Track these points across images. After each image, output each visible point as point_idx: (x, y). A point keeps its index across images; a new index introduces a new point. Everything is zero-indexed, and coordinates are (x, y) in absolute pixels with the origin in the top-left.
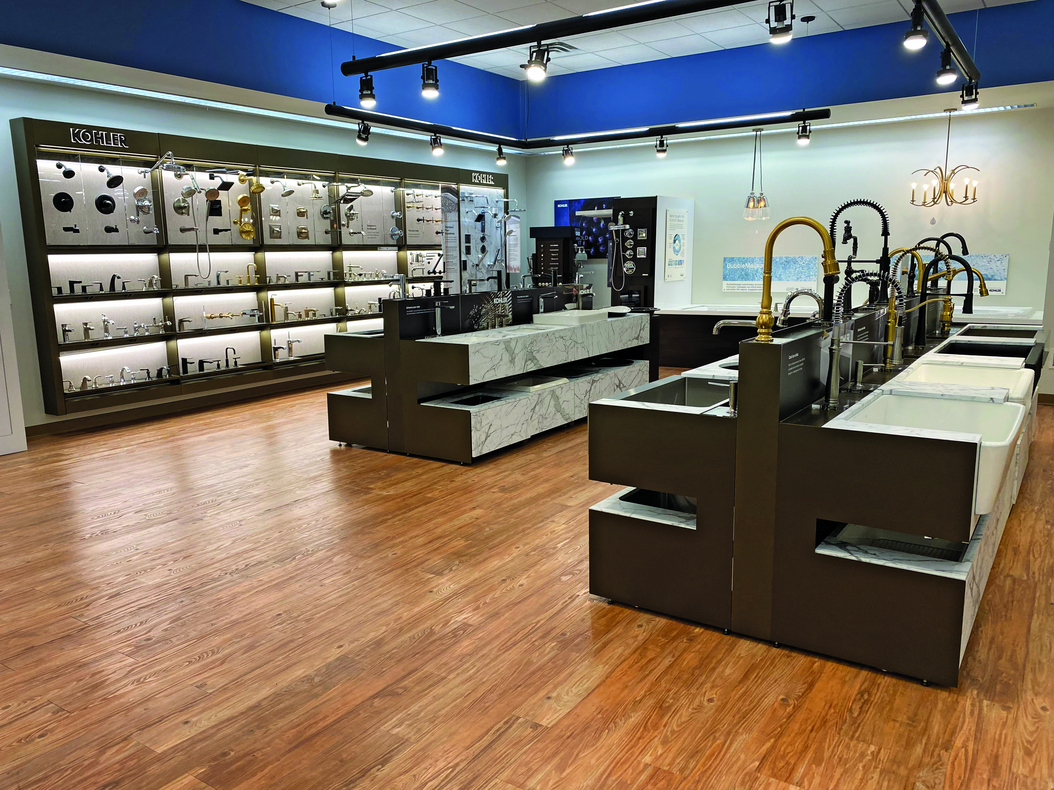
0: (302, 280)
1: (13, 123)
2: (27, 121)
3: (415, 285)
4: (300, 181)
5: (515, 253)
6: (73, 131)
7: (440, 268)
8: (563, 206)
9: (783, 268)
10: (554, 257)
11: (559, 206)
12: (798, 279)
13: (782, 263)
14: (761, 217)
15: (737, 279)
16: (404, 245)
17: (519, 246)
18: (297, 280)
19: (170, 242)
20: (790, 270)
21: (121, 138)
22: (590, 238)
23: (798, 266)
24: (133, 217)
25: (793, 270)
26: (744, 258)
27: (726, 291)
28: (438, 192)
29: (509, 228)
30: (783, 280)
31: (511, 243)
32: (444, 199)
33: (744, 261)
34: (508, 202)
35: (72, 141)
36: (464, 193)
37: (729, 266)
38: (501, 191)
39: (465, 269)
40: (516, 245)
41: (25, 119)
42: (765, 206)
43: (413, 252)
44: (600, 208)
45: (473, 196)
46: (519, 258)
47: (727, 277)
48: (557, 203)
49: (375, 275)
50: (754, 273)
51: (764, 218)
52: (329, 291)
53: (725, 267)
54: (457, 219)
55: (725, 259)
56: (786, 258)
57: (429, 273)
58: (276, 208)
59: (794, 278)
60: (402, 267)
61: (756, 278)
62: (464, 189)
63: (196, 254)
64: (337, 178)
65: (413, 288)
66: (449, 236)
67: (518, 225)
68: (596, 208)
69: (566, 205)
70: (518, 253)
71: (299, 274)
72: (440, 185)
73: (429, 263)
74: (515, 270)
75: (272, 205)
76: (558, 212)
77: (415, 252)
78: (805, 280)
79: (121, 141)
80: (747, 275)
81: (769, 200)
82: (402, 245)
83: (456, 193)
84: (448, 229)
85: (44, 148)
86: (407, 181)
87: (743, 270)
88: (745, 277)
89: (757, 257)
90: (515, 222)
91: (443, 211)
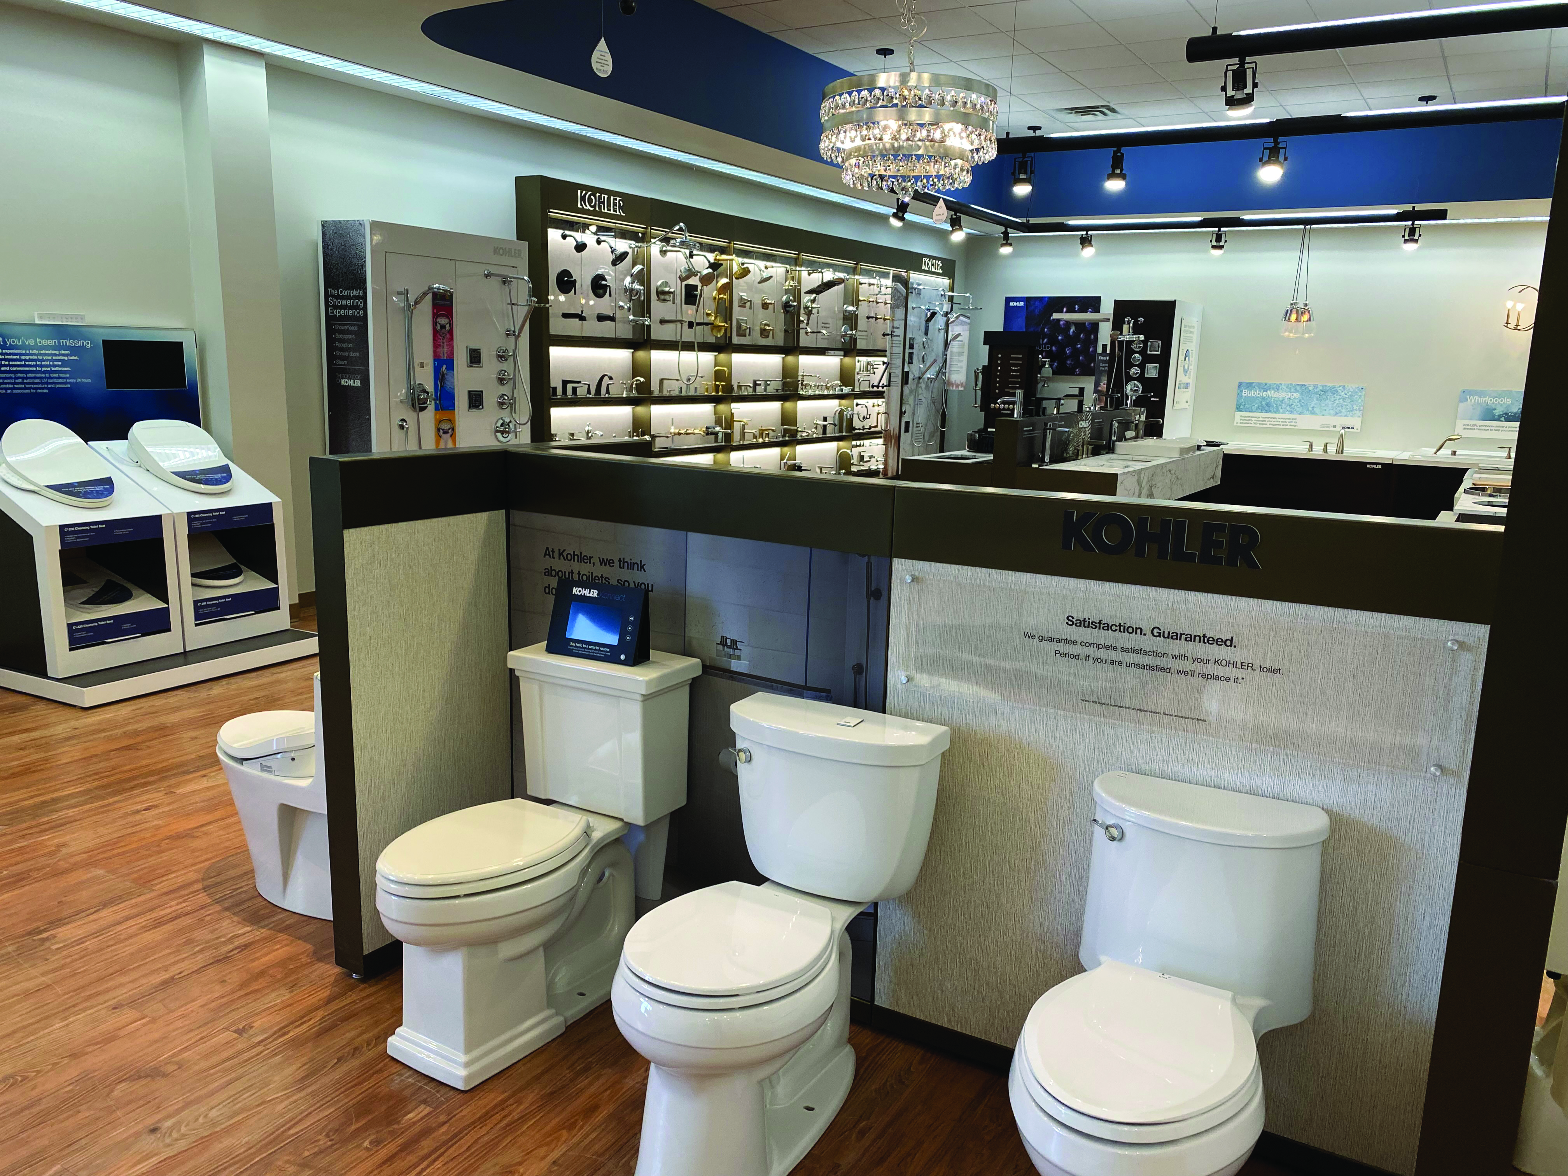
0: (760, 390)
1: (520, 181)
2: (544, 181)
3: (860, 401)
4: (769, 264)
5: (960, 364)
6: (581, 193)
7: (884, 381)
8: (1017, 304)
9: (1317, 399)
10: (1014, 371)
11: (1011, 304)
12: (1337, 413)
13: (1317, 393)
14: (1303, 334)
15: (1254, 408)
16: (853, 350)
17: (966, 354)
18: (755, 390)
19: (653, 337)
20: (1327, 402)
21: (620, 204)
22: (1054, 348)
23: (1338, 397)
24: (621, 304)
25: (1330, 403)
26: (1266, 384)
27: (1239, 424)
28: (888, 282)
29: (952, 331)
30: (1317, 415)
31: (955, 350)
32: (895, 290)
33: (1265, 387)
34: (952, 296)
35: (579, 206)
36: (913, 284)
37: (1246, 393)
38: (946, 282)
39: (907, 383)
40: (960, 354)
41: (542, 178)
42: (1310, 320)
43: (861, 358)
44: (1071, 310)
45: (921, 287)
46: (964, 371)
47: (1242, 407)
48: (1008, 300)
49: (824, 387)
50: (1279, 403)
51: (1307, 335)
52: (775, 407)
53: (1239, 394)
54: (903, 318)
55: (1240, 384)
56: (1323, 386)
57: (873, 386)
58: (745, 298)
59: (1332, 412)
60: (846, 377)
61: (1281, 410)
62: (915, 277)
63: (678, 352)
64: (800, 260)
65: (857, 405)
66: (895, 338)
67: (967, 327)
68: (1065, 310)
69: (1022, 304)
70: (964, 364)
71: (758, 382)
72: (891, 272)
73: (874, 373)
74: (957, 386)
75: (741, 294)
76: (1010, 313)
77: (864, 360)
78: (1346, 416)
79: (620, 208)
80: (1268, 405)
81: (1315, 314)
82: (849, 349)
83: (905, 283)
84: (895, 330)
85: (554, 213)
86: (864, 266)
87: (1263, 398)
88: (1267, 408)
89: (1283, 383)
90: (963, 323)
91: (892, 308)
